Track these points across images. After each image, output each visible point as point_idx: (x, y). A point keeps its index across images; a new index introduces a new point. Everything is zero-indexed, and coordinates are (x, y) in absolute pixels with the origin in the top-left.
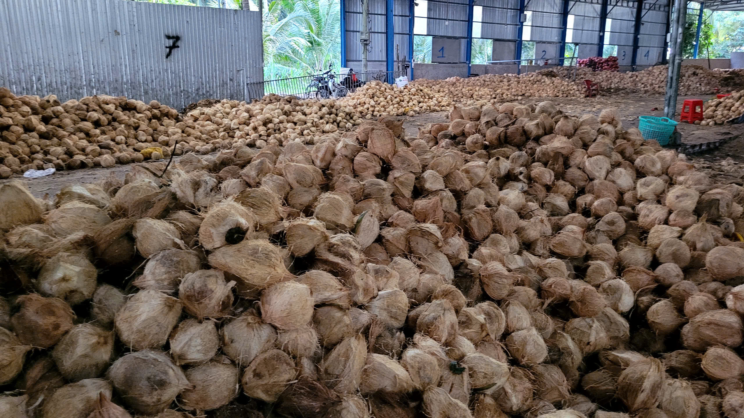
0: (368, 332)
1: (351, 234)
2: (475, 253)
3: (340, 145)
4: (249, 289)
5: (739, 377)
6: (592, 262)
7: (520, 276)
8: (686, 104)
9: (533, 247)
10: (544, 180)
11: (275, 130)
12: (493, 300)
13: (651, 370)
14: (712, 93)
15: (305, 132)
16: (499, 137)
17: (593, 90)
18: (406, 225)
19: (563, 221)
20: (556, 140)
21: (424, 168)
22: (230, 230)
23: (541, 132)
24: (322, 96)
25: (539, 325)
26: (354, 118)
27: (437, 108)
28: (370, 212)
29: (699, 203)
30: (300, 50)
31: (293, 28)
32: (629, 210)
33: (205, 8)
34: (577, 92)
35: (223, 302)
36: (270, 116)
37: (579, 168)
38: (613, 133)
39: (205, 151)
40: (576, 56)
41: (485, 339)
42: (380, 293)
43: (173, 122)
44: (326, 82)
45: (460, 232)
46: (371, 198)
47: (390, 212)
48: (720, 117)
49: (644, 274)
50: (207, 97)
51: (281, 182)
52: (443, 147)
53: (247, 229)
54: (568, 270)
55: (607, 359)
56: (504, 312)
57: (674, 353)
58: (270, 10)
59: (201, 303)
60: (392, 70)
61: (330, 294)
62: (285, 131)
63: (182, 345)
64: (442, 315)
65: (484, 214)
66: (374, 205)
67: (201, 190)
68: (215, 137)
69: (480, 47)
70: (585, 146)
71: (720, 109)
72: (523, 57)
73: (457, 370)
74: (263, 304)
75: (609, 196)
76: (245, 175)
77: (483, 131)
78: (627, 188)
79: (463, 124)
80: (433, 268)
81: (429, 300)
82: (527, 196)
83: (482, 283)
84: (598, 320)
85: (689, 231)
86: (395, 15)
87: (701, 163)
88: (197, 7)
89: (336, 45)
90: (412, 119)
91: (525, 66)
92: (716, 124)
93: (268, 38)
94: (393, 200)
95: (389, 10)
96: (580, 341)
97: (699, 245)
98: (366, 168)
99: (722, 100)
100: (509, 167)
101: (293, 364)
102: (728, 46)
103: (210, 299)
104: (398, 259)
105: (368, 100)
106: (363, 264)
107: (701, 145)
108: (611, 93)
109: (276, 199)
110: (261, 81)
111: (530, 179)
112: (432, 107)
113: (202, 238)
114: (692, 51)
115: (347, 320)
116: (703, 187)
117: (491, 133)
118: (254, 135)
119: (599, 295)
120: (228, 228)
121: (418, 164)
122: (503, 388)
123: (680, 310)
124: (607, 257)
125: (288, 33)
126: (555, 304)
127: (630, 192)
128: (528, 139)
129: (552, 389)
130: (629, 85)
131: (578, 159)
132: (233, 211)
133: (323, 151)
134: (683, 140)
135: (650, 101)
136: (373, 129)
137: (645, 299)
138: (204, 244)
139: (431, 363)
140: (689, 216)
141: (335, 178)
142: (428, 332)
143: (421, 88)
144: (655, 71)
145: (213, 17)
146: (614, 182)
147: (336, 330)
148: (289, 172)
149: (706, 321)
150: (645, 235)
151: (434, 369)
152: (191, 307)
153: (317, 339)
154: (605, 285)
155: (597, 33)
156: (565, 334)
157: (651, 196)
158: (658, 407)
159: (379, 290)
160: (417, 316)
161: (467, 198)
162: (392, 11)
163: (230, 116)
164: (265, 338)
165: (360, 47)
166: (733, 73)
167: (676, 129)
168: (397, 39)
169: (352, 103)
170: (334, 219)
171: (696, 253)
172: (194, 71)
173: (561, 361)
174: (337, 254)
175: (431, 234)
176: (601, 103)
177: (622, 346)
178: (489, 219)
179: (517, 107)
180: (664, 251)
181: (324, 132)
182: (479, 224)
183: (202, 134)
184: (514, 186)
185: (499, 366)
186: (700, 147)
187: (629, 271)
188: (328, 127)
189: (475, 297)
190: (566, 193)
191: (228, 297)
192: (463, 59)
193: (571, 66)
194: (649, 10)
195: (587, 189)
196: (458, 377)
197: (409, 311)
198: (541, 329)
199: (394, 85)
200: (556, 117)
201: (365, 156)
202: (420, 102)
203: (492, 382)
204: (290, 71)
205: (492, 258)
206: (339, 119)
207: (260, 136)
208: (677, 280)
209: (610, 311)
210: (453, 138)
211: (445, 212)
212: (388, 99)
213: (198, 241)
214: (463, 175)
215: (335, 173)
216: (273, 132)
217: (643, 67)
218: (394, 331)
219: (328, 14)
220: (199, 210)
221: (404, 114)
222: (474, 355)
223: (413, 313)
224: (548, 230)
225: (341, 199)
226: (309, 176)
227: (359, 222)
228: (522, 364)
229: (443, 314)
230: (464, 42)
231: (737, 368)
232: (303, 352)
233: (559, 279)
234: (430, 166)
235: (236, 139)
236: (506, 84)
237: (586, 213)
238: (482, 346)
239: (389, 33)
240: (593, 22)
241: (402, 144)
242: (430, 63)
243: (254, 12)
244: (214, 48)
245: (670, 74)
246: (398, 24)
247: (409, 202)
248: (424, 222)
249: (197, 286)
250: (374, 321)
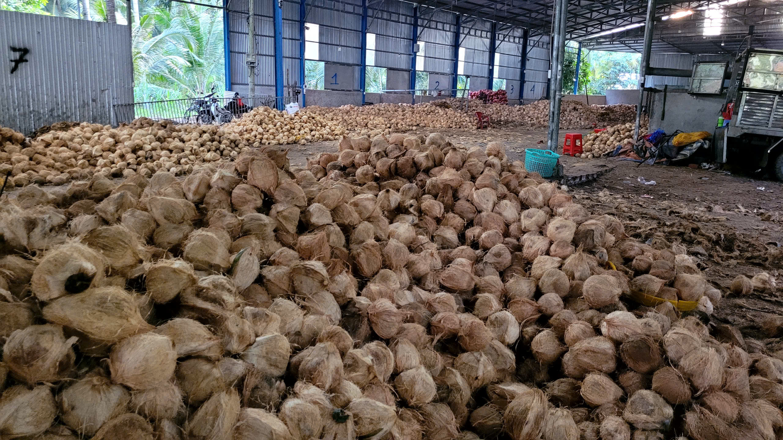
0: (243, 384)
1: (224, 275)
2: (364, 290)
3: (216, 176)
4: (95, 345)
5: (615, 402)
6: (480, 295)
7: (409, 313)
8: (568, 137)
9: (423, 282)
10: (434, 213)
11: (146, 158)
12: (381, 340)
13: (535, 401)
14: (591, 128)
15: (183, 161)
16: (390, 168)
17: (484, 122)
18: (290, 263)
19: (452, 254)
20: (445, 172)
21: (310, 201)
22: (71, 277)
23: (431, 163)
24: (203, 121)
25: (428, 362)
26: (240, 146)
27: (330, 137)
28: (249, 250)
29: (576, 233)
30: (178, 70)
31: (171, 45)
32: (514, 241)
33: (60, 18)
34: (470, 124)
35: (61, 363)
36: (141, 143)
37: (468, 201)
38: (499, 165)
39: (59, 181)
40: (468, 88)
41: (372, 381)
42: (258, 339)
43: (18, 147)
44: (208, 106)
45: (348, 269)
46: (251, 234)
47: (272, 249)
48: (597, 150)
49: (528, 305)
50: (63, 119)
51: (145, 218)
52: (332, 178)
53: (94, 275)
54: (457, 304)
55: (494, 392)
56: (392, 351)
57: (556, 382)
58: (141, 24)
59: (32, 365)
60: (282, 95)
61: (197, 344)
62: (159, 159)
63: (6, 417)
64: (325, 360)
65: (373, 249)
66: (254, 242)
67: (37, 231)
68: (72, 166)
69: (375, 75)
70: (473, 178)
71: (597, 143)
72: (417, 87)
73: (341, 418)
74: (112, 362)
75: (496, 228)
76: (101, 211)
77: (373, 163)
78: (512, 220)
79: (352, 155)
80: (319, 308)
81: (313, 344)
82: (418, 229)
83: (370, 322)
84: (486, 354)
85: (568, 261)
86: (284, 38)
87: (580, 194)
88: (51, 17)
89: (220, 66)
90: (303, 148)
91: (419, 97)
92: (594, 157)
93: (139, 55)
94: (276, 236)
95: (277, 33)
96: (469, 376)
97: (577, 275)
98: (245, 202)
99: (598, 134)
100: (399, 200)
101: (150, 428)
102: (603, 84)
103: (44, 360)
104: (280, 300)
105: (255, 127)
106: (239, 308)
107: (581, 177)
108: (501, 125)
109: (134, 238)
110: (131, 103)
111: (421, 212)
112: (325, 136)
113: (36, 288)
114: (573, 87)
115: (216, 372)
116: (579, 218)
117: (382, 165)
118: (120, 164)
119: (486, 328)
120: (68, 274)
121: (303, 197)
122: (390, 433)
123: (561, 339)
124: (494, 290)
125: (164, 51)
126: (445, 340)
127: (515, 224)
128: (418, 171)
129: (441, 428)
130: (517, 118)
131: (466, 191)
132: (75, 255)
133: (196, 183)
134: (565, 172)
135: (536, 134)
136: (253, 160)
137: (530, 330)
138: (38, 294)
139: (312, 413)
140: (568, 246)
141: (210, 213)
142: (311, 379)
143: (313, 115)
144: (540, 105)
145: (71, 29)
146: (500, 214)
147: (203, 385)
148: (155, 206)
149: (584, 349)
150: (529, 266)
151: (316, 420)
152: (19, 371)
153: (180, 397)
154: (493, 317)
155: (487, 66)
156: (454, 370)
157: (534, 228)
158: (542, 438)
159: (257, 336)
160: (300, 362)
161: (356, 232)
162: (280, 33)
163: (91, 142)
164: (115, 401)
165: (246, 69)
166: (608, 109)
167: (558, 162)
168: (286, 64)
169: (237, 129)
170: (207, 259)
171: (574, 282)
172: (47, 89)
173: (450, 399)
174: (206, 299)
175: (316, 272)
176: (492, 135)
177: (508, 379)
178: (378, 254)
179: (409, 137)
180: (546, 282)
181: (204, 161)
182: (368, 259)
183: (56, 161)
184: (404, 218)
185: (386, 410)
186: (580, 179)
187: (514, 302)
188: (209, 156)
189: (363, 338)
190: (455, 225)
191: (68, 356)
192: (357, 86)
193: (463, 98)
194: (534, 46)
195: (475, 221)
196: (341, 426)
197: (291, 357)
198: (429, 367)
199: (284, 112)
200: (445, 149)
201: (244, 189)
202: (312, 131)
203: (379, 427)
204: (167, 93)
205: (381, 294)
206: (222, 146)
207: (129, 164)
208: (558, 309)
209: (497, 344)
210: (343, 169)
211: (332, 247)
212: (277, 126)
213: (29, 292)
214: (351, 208)
215: (211, 207)
216: (144, 160)
217: (530, 101)
218: (273, 380)
219: (209, 33)
220: (34, 254)
221: (295, 142)
222: (360, 400)
223: (295, 359)
224: (438, 263)
225: (215, 237)
226: (179, 211)
227: (236, 261)
228: (410, 405)
229: (327, 358)
230: (357, 69)
231: (612, 393)
232: (163, 414)
233: (447, 314)
234: (316, 199)
235: (98, 168)
236: (401, 113)
237: (475, 245)
238: (370, 389)
239: (277, 56)
240: (483, 55)
241: (286, 175)
242: (323, 89)
243: (121, 26)
244: (73, 64)
245: (552, 109)
246: (287, 48)
247: (293, 238)
248: (309, 259)
249: (27, 345)
250: (250, 371)
